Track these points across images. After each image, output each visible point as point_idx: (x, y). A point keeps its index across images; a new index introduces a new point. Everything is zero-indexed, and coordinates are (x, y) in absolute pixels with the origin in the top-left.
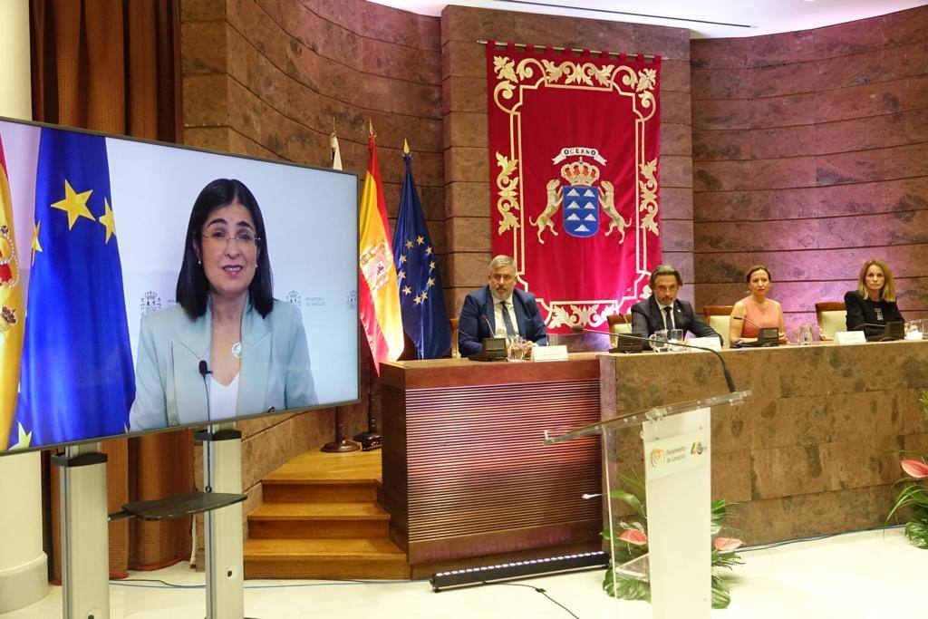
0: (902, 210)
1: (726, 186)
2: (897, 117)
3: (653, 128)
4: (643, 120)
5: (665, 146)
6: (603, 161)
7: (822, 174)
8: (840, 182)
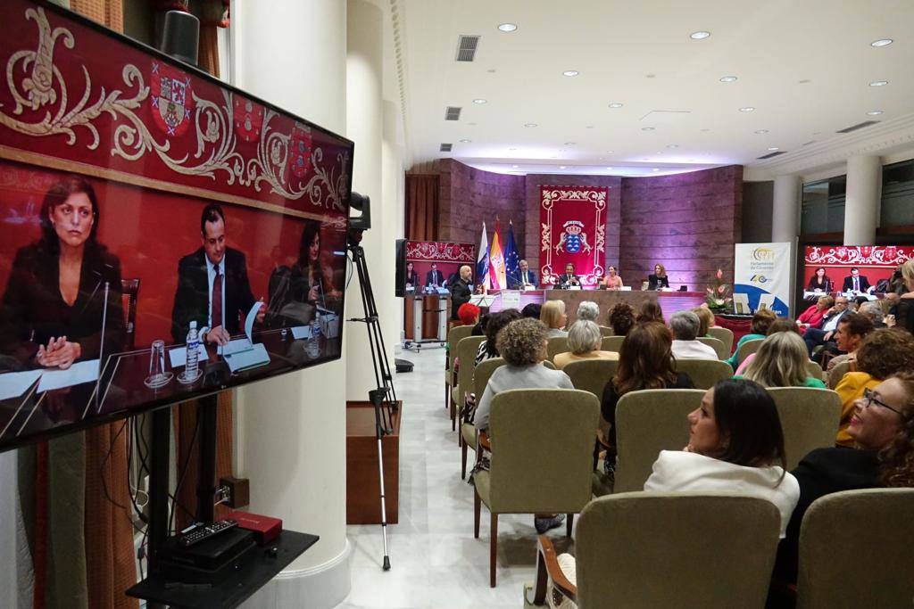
0: (696, 246)
1: (637, 234)
2: (696, 210)
3: (604, 215)
4: (599, 210)
5: (609, 219)
6: (582, 226)
7: (672, 230)
8: (677, 234)
